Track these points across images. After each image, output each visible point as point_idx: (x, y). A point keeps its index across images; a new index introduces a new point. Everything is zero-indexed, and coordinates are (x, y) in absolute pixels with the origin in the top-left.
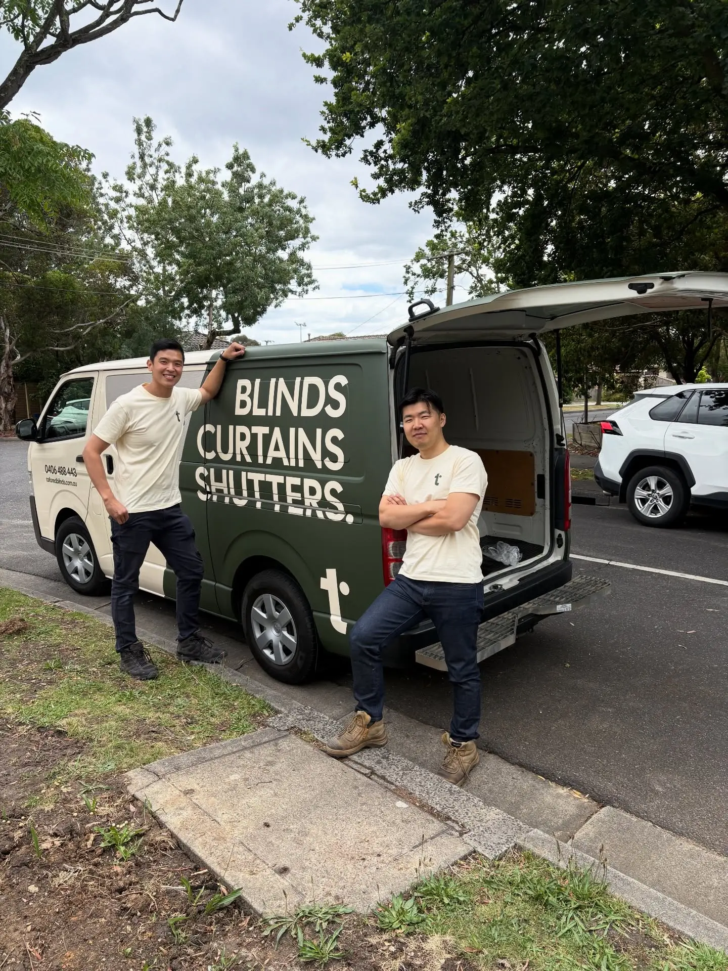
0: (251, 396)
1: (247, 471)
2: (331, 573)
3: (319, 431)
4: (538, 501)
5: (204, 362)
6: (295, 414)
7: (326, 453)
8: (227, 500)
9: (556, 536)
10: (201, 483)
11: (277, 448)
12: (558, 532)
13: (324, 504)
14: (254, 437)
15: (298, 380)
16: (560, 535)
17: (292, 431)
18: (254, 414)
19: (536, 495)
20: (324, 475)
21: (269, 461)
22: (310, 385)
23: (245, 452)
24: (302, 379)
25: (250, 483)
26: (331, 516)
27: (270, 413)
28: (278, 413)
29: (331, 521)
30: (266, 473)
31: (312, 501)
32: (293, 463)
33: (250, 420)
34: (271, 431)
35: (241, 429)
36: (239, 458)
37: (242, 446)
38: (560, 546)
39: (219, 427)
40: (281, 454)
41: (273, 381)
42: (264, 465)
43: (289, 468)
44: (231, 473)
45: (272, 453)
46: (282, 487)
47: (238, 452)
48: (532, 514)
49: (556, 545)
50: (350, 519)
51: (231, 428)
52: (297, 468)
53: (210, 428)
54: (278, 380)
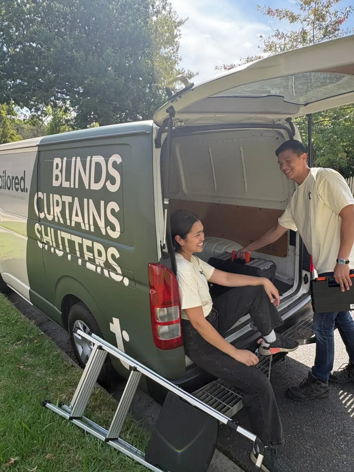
0: (61, 171)
1: (61, 230)
2: (116, 321)
3: (102, 203)
4: (291, 248)
5: (35, 145)
6: (87, 188)
7: (108, 223)
8: (52, 249)
9: (303, 275)
10: (39, 235)
11: (77, 215)
12: (304, 273)
13: (107, 265)
14: (64, 203)
15: (89, 158)
16: (306, 275)
17: (85, 200)
18: (63, 186)
19: (289, 242)
20: (107, 241)
21: (73, 224)
22: (96, 163)
23: (60, 216)
24: (91, 158)
25: (63, 239)
26: (113, 275)
27: (72, 186)
28: (77, 187)
29: (113, 280)
30: (71, 234)
31: (100, 261)
32: (87, 229)
33: (61, 191)
34: (73, 200)
35: (57, 197)
36: (56, 220)
37: (58, 210)
38: (306, 283)
39: (45, 194)
40: (79, 219)
41: (74, 159)
42: (70, 227)
43: (85, 231)
44: (52, 230)
45: (74, 218)
46: (81, 245)
47: (56, 215)
48: (285, 256)
49: (303, 282)
50: (126, 282)
51: (51, 195)
52: (89, 232)
53: (40, 194)
54: (76, 158)
